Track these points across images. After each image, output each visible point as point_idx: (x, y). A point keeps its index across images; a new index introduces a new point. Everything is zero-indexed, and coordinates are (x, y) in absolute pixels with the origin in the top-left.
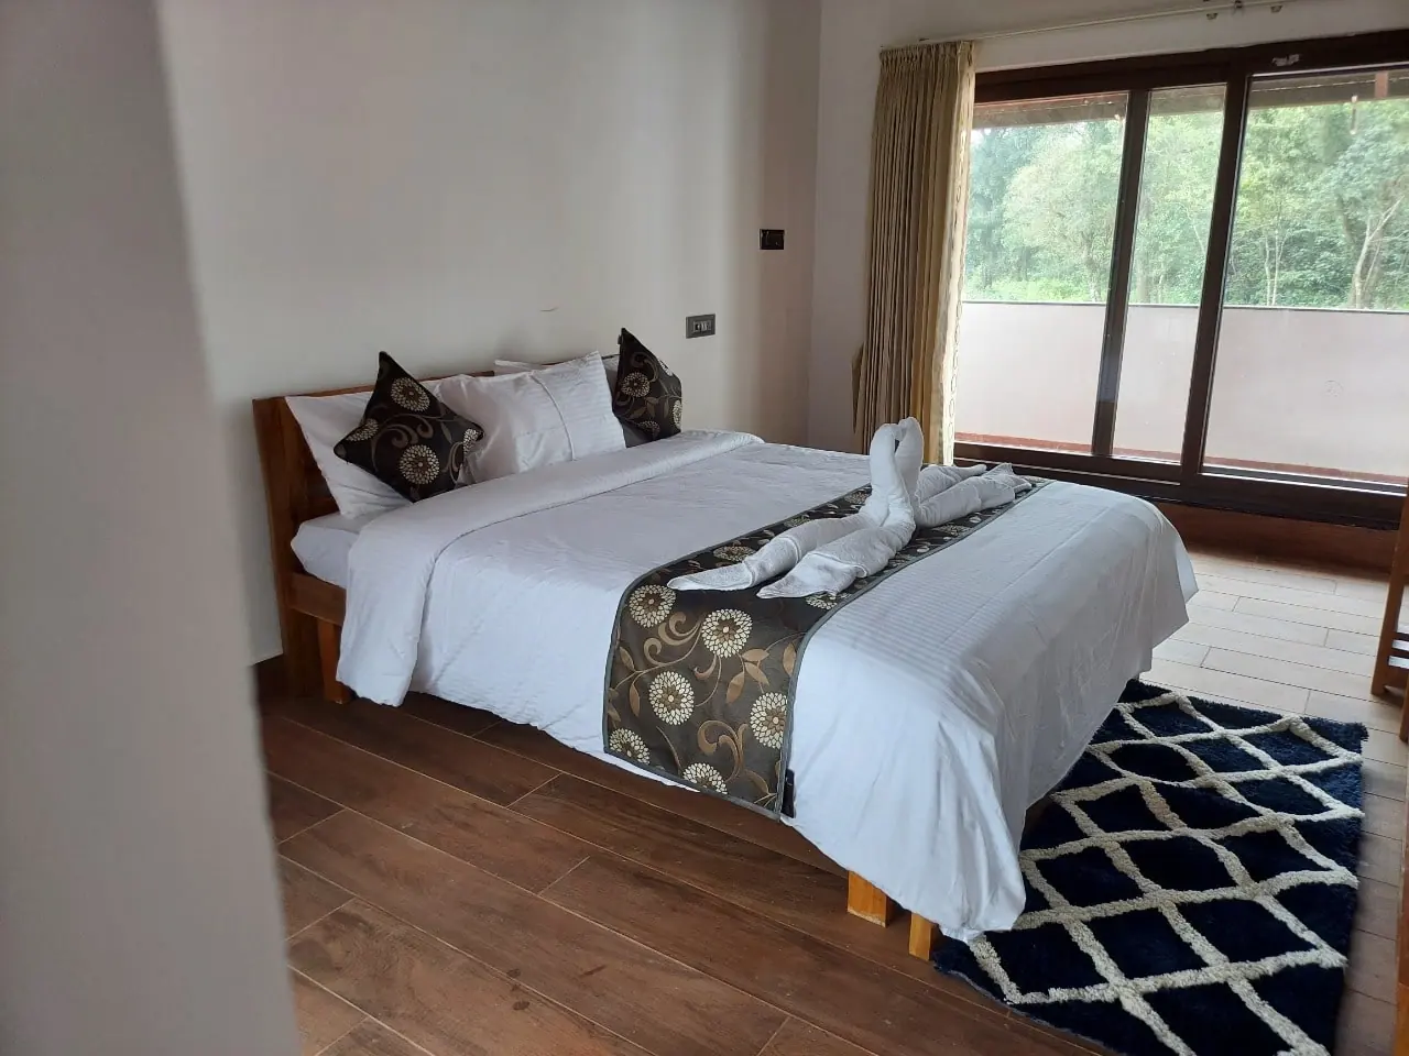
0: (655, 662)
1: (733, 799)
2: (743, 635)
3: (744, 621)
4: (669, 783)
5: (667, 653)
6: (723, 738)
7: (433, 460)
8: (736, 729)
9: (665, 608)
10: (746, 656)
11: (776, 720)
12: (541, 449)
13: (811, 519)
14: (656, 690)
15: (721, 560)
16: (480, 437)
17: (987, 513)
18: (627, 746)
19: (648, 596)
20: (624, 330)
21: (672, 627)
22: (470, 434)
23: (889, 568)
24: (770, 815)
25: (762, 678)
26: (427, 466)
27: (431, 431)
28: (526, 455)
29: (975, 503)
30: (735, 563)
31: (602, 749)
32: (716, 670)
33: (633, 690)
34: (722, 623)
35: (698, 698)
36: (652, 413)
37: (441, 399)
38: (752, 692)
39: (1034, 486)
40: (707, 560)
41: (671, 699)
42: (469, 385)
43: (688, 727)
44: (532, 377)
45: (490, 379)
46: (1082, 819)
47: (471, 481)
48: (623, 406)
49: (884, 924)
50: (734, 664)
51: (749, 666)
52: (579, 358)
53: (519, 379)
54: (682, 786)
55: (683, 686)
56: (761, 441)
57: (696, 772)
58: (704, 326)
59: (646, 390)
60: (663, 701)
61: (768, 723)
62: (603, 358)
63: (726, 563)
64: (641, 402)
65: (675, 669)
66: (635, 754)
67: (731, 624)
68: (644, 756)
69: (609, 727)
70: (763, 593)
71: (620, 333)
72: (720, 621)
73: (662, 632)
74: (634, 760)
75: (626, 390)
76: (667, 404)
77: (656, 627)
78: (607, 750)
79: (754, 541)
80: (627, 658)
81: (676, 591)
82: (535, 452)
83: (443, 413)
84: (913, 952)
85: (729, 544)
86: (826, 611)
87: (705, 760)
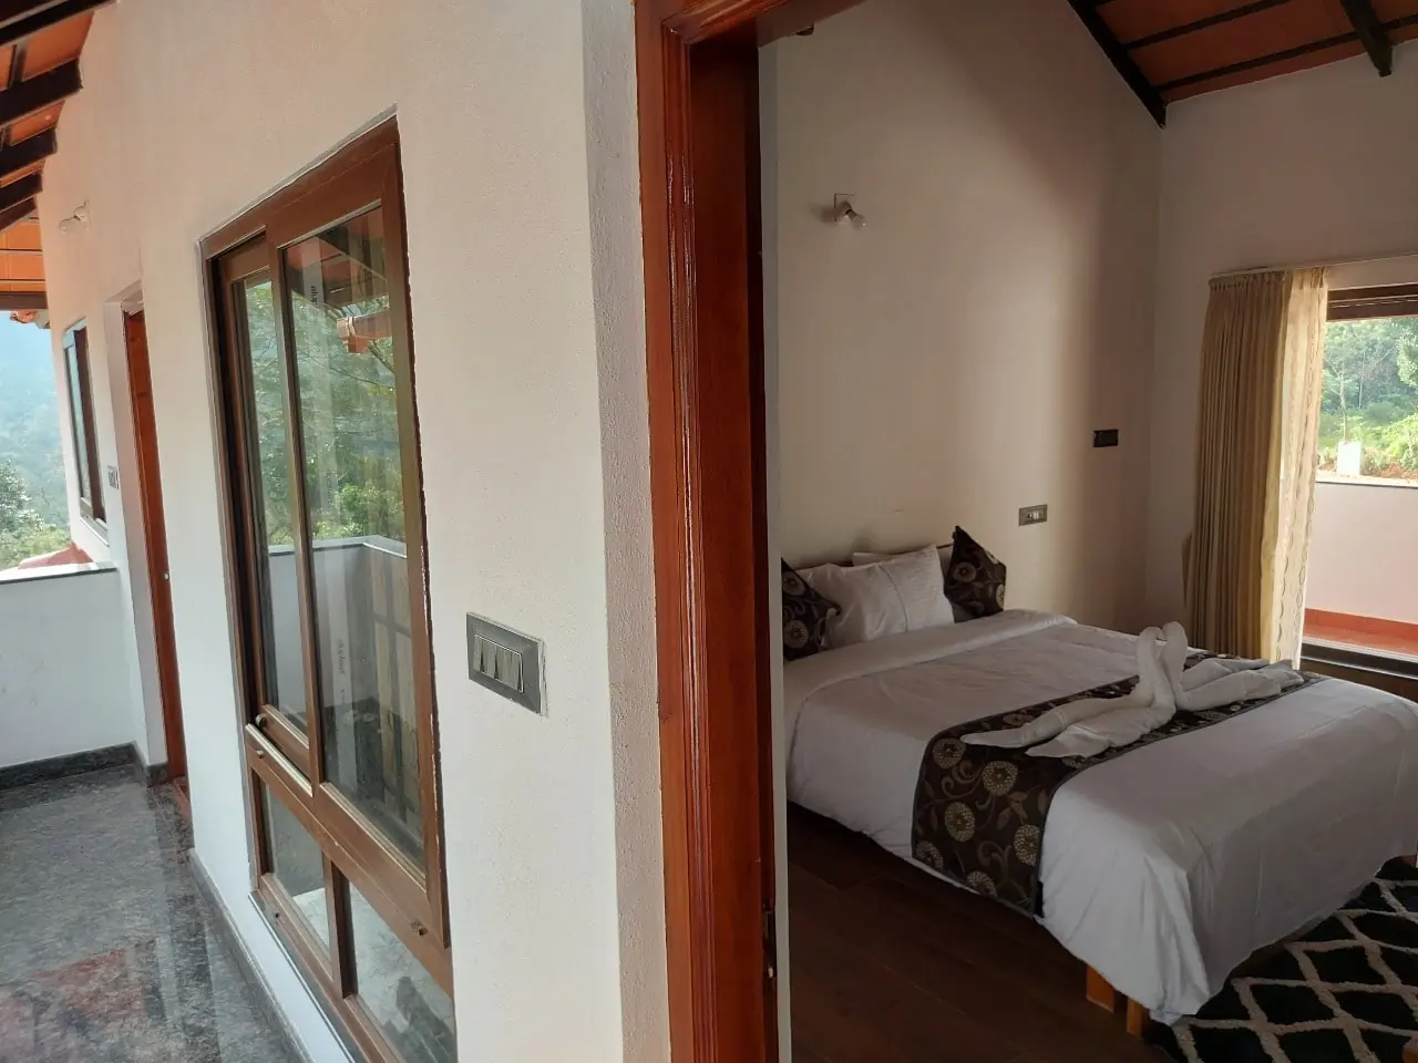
0: (948, 794)
1: (1002, 901)
2: (1011, 781)
3: (1013, 770)
4: (958, 885)
5: (958, 789)
6: (994, 855)
7: (805, 631)
8: (1004, 849)
9: (958, 755)
10: (1011, 796)
11: (1032, 845)
12: (883, 624)
13: (1094, 696)
14: (949, 814)
15: (1006, 724)
16: (838, 614)
17: (1251, 703)
18: (928, 854)
19: (946, 746)
20: (957, 527)
21: (962, 771)
22: (832, 611)
23: (1141, 741)
24: (1025, 913)
25: (1023, 814)
26: (800, 636)
27: (804, 611)
28: (872, 628)
29: (1242, 694)
30: (1016, 727)
31: (910, 854)
32: (990, 806)
33: (933, 813)
34: (997, 771)
35: (978, 824)
36: (978, 595)
37: (812, 585)
38: (1015, 823)
39: (1306, 681)
40: (997, 723)
41: (959, 822)
42: (833, 574)
43: (971, 844)
44: (880, 567)
45: (850, 569)
46: (1306, 965)
47: (830, 647)
48: (952, 589)
49: (1111, 1010)
50: (1003, 802)
51: (1014, 805)
52: (917, 549)
53: (870, 569)
54: (967, 888)
55: (967, 814)
56: (1075, 623)
57: (976, 877)
58: (1036, 515)
59: (973, 576)
60: (954, 823)
61: (1025, 846)
62: (939, 548)
63: (1010, 727)
64: (968, 586)
65: (961, 801)
66: (933, 860)
67: (1003, 771)
68: (940, 862)
69: (916, 839)
70: (1030, 752)
71: (954, 530)
72: (995, 769)
73: (954, 773)
74: (932, 865)
75: (956, 575)
76: (991, 590)
77: (951, 768)
78: (914, 855)
79: (1036, 711)
80: (930, 791)
81: (968, 745)
82: (879, 624)
83: (813, 597)
84: (1129, 1030)
85: (1018, 712)
86: (1074, 769)
87: (982, 870)
